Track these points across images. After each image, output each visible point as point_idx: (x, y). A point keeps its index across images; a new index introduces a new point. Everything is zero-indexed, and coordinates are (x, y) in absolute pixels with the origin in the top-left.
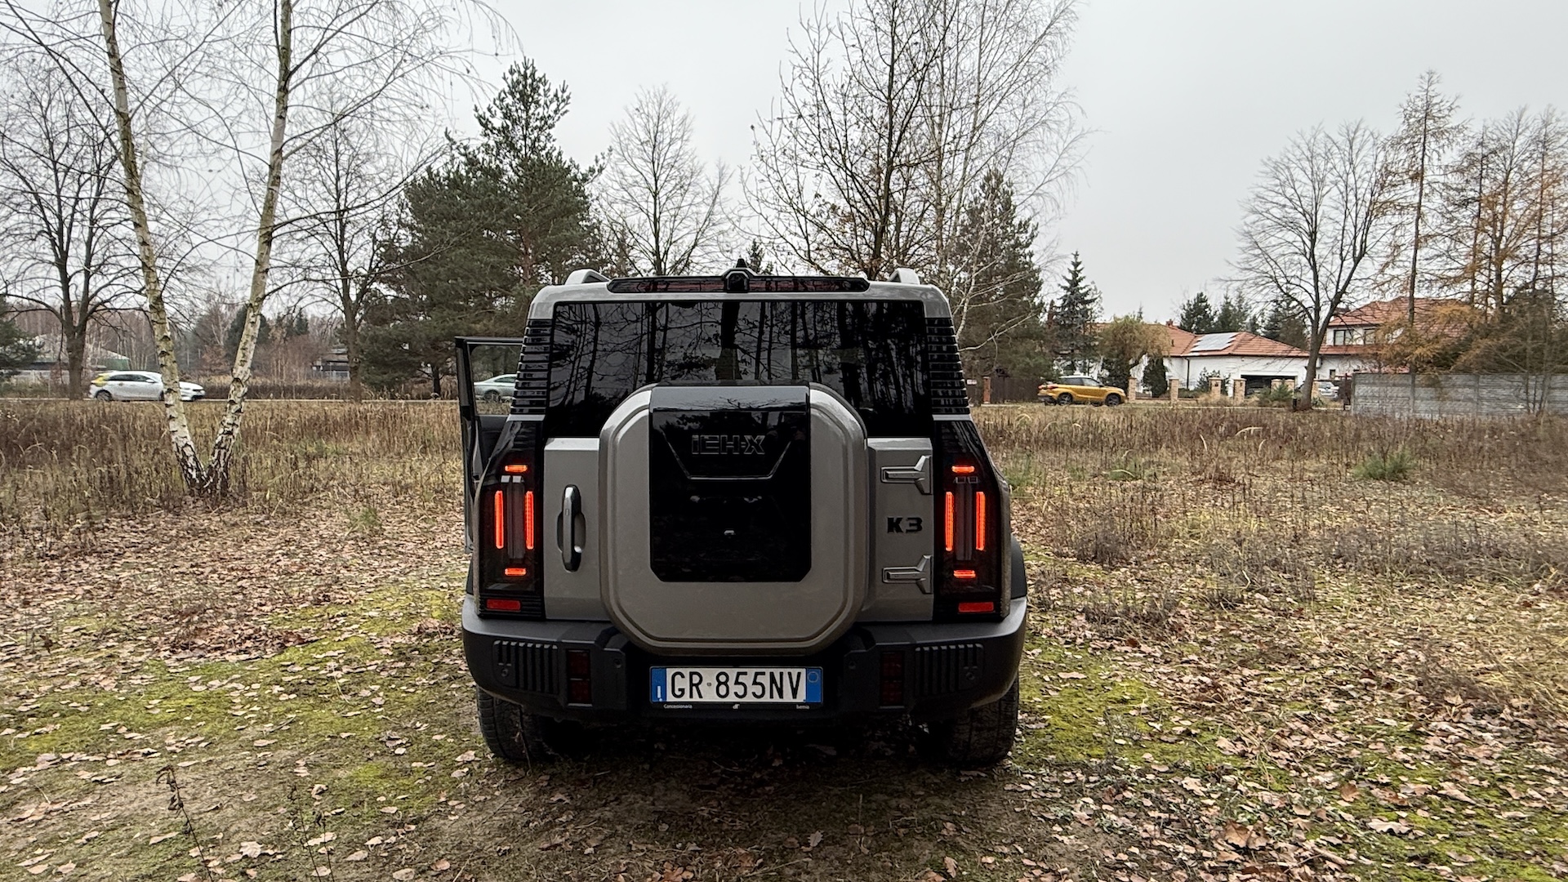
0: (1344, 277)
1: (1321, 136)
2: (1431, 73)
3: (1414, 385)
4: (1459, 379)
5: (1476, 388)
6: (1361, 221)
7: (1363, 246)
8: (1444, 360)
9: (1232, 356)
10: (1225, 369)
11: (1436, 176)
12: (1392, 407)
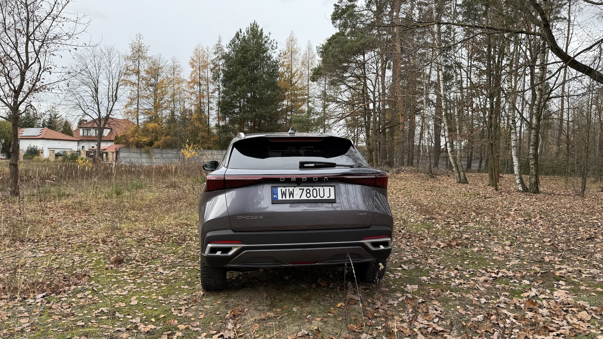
0: (110, 107)
1: (98, 48)
2: (140, 35)
5: (161, 154)
6: (115, 86)
7: (116, 97)
8: (151, 144)
9: (42, 139)
10: (38, 145)
11: (143, 74)
12: (134, 160)
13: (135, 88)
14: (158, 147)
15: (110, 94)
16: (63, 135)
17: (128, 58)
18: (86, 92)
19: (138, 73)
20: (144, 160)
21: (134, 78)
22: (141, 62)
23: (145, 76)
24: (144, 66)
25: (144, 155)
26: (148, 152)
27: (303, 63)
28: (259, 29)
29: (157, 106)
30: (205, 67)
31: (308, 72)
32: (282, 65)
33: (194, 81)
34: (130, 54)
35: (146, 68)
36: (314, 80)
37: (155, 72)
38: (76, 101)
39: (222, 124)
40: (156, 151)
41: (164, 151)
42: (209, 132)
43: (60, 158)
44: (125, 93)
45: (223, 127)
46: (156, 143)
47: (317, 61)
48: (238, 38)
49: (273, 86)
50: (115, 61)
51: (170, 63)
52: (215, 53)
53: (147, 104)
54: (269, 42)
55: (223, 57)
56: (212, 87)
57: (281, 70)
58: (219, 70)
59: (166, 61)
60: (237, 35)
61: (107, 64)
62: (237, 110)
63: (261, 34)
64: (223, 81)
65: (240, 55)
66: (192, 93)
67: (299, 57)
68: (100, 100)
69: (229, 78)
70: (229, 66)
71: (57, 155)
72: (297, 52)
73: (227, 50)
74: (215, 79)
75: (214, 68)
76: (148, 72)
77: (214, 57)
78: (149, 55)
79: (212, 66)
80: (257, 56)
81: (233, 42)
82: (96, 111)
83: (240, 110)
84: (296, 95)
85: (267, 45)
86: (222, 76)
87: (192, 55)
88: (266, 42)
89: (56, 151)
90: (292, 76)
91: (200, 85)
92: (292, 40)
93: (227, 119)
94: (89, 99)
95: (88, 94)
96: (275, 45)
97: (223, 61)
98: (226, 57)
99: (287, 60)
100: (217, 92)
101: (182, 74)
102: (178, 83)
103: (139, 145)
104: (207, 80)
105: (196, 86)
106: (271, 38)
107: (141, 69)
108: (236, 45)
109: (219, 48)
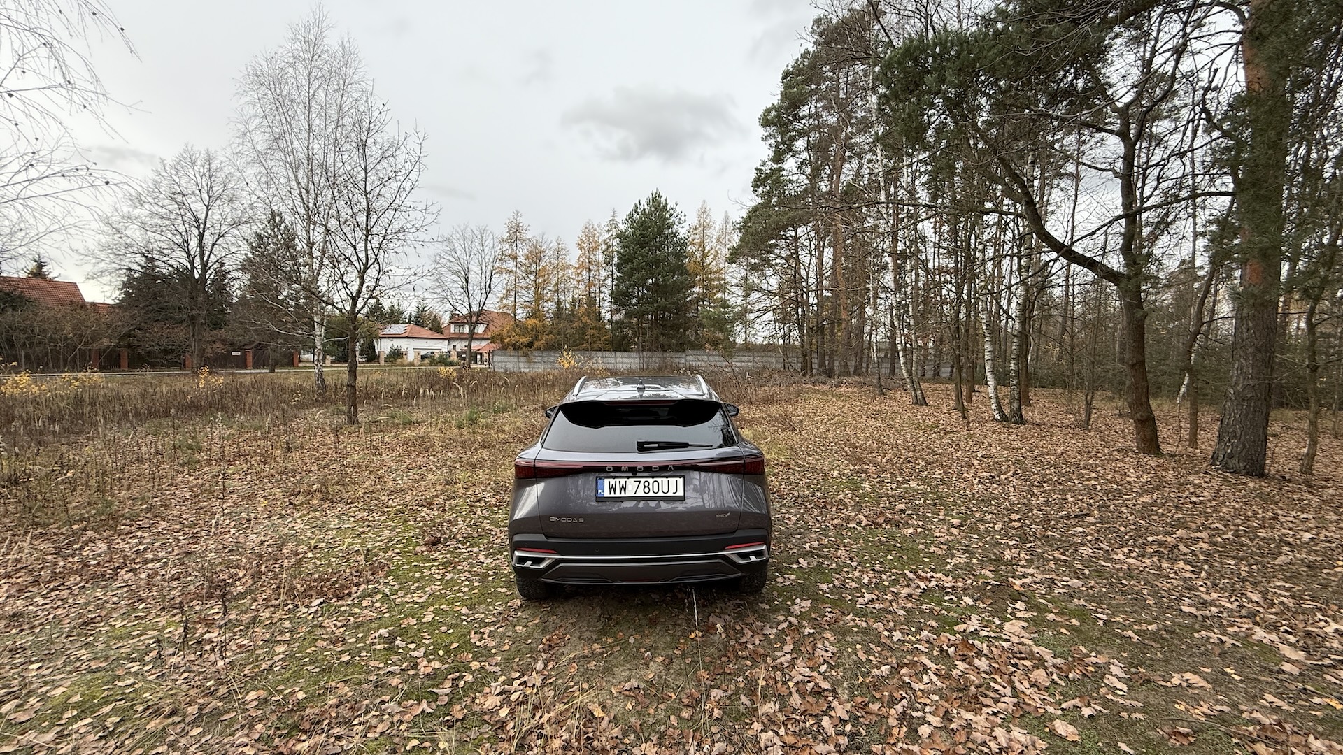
1: (468, 229)
2: (518, 212)
6: (488, 275)
7: (490, 287)
8: (530, 345)
9: (407, 337)
10: (403, 344)
11: (521, 259)
12: (510, 366)
13: (512, 277)
14: (539, 349)
15: (483, 284)
16: (431, 332)
17: (504, 241)
18: (456, 283)
19: (515, 258)
20: (522, 365)
21: (511, 265)
22: (519, 245)
23: (524, 261)
24: (523, 250)
25: (522, 359)
26: (526, 355)
27: (718, 241)
28: (663, 200)
29: (539, 298)
30: (596, 248)
31: (724, 252)
32: (692, 243)
33: (582, 267)
34: (506, 235)
35: (526, 251)
36: (731, 261)
37: (535, 256)
38: (444, 294)
39: (616, 317)
40: (536, 353)
41: (546, 353)
42: (600, 328)
43: (427, 361)
44: (500, 284)
45: (617, 322)
46: (536, 343)
47: (736, 239)
48: (636, 211)
49: (681, 270)
50: (489, 243)
51: (554, 245)
52: (608, 231)
53: (527, 296)
54: (675, 214)
55: (618, 236)
56: (604, 273)
57: (691, 249)
58: (613, 251)
59: (549, 245)
60: (636, 208)
61: (480, 247)
62: (634, 301)
63: (666, 204)
64: (618, 266)
65: (638, 233)
66: (579, 282)
67: (714, 233)
68: (471, 292)
69: (625, 260)
70: (624, 247)
71: (423, 357)
72: (710, 227)
73: (622, 227)
74: (607, 263)
75: (607, 249)
76: (527, 257)
77: (607, 236)
78: (528, 236)
79: (604, 247)
80: (660, 232)
81: (631, 216)
82: (466, 305)
83: (638, 301)
84: (710, 280)
85: (672, 219)
86: (616, 259)
87: (581, 234)
88: (671, 215)
89: (423, 353)
90: (705, 256)
91: (590, 270)
92: (704, 212)
93: (623, 312)
94: (457, 291)
95: (456, 285)
96: (683, 218)
97: (618, 240)
98: (621, 236)
99: (698, 236)
100: (610, 279)
101: (567, 258)
102: (564, 269)
103: (516, 347)
104: (598, 264)
105: (584, 273)
106: (678, 210)
107: (520, 253)
108: (634, 221)
109: (613, 224)
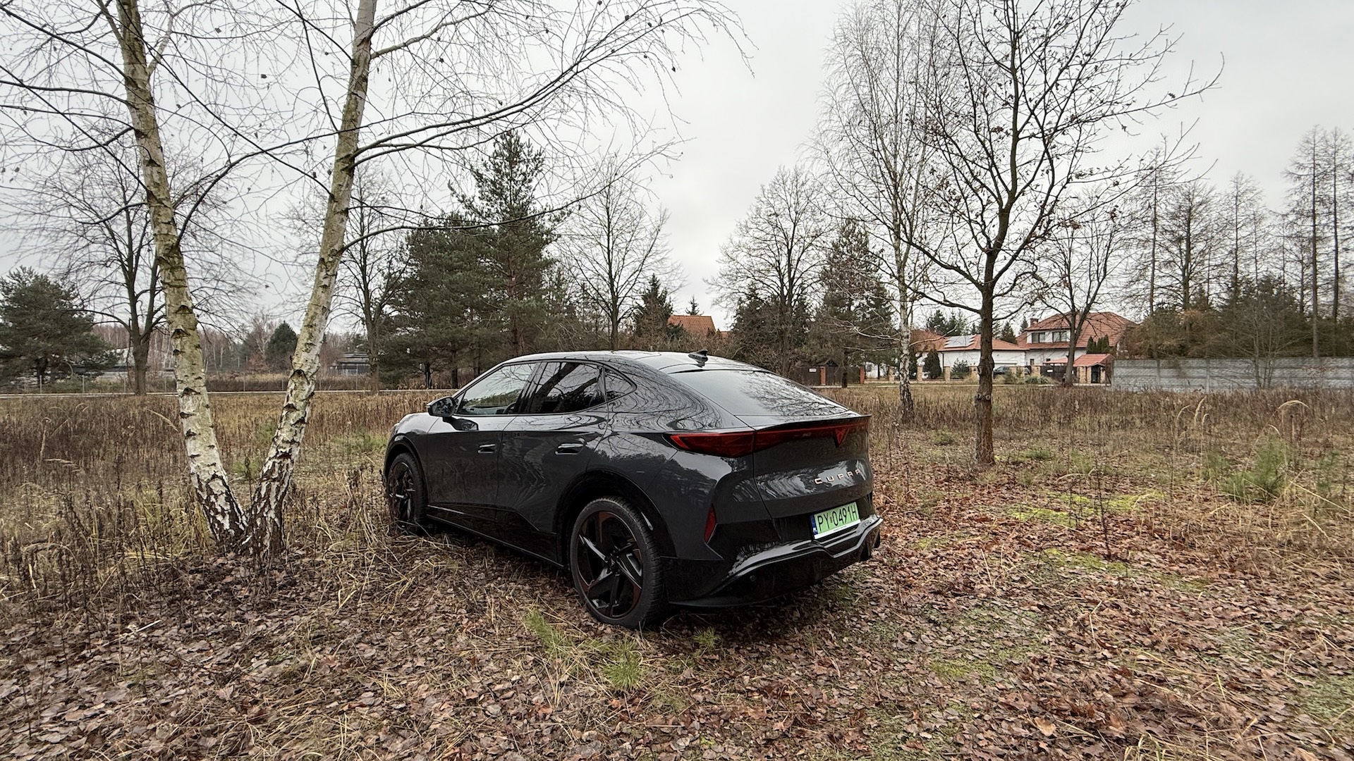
0: (1094, 290)
3: (1159, 368)
4: (1194, 362)
5: (1207, 368)
7: (1105, 272)
14: (1199, 356)
15: (1094, 268)
20: (1166, 381)
24: (1167, 206)
26: (1174, 366)
33: (1296, 211)
35: (1172, 207)
68: (1074, 281)
76: (1173, 217)
78: (1176, 182)
82: (1067, 299)
87: (1294, 154)
101: (1262, 203)
102: (1251, 223)
103: (1154, 354)
